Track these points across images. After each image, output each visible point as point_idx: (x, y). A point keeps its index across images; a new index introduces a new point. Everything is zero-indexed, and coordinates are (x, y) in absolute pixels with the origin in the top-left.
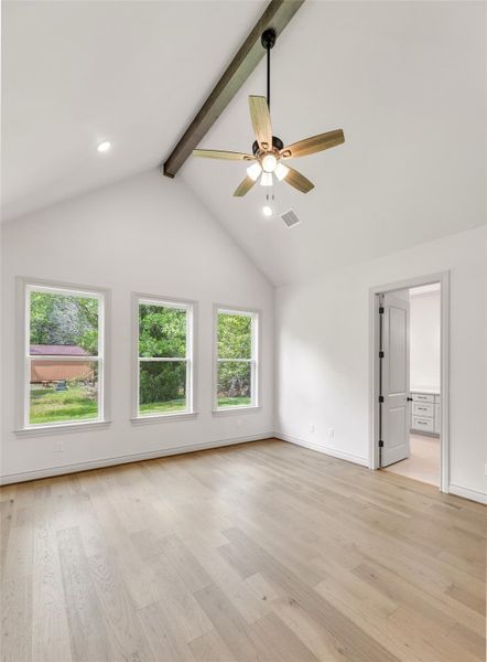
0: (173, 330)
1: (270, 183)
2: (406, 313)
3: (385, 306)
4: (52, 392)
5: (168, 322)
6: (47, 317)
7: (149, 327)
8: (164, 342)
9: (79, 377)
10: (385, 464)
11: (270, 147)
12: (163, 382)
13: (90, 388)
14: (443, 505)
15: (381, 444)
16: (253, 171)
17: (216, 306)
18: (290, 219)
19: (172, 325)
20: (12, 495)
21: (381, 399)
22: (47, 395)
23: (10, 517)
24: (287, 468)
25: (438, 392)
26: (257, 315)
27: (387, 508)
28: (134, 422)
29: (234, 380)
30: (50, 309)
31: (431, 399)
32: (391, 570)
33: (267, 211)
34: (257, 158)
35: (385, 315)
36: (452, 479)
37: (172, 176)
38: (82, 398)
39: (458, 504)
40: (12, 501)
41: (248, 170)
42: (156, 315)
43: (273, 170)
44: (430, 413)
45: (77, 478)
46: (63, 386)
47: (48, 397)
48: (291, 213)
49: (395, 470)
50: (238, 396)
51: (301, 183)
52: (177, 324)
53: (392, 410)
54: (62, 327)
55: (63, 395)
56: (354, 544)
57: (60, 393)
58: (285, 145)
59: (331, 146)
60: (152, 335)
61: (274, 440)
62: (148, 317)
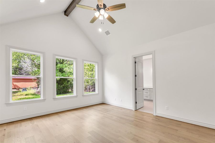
0: (67, 70)
1: (102, 19)
2: (142, 63)
3: (136, 61)
4: (20, 92)
5: (66, 67)
6: (18, 65)
7: (58, 69)
8: (64, 74)
9: (32, 86)
10: (137, 109)
11: (102, 7)
12: (64, 87)
13: (36, 90)
14: (155, 119)
15: (136, 103)
16: (97, 14)
17: (83, 60)
18: (107, 33)
19: (67, 68)
20: (5, 127)
21: (136, 89)
22: (18, 93)
23: (4, 135)
24: (108, 112)
25: (152, 88)
26: (97, 64)
27: (139, 121)
28: (55, 99)
29: (88, 87)
30: (19, 62)
31: (149, 90)
32: (142, 138)
33: (100, 30)
34: (98, 10)
35: (136, 64)
36: (157, 111)
37: (67, 16)
38: (33, 94)
39: (159, 118)
40: (5, 130)
41: (95, 14)
42: (61, 65)
43: (103, 15)
44: (149, 94)
45: (32, 119)
46: (25, 89)
47: (19, 93)
48: (108, 31)
49: (140, 110)
50: (90, 92)
51: (112, 20)
52: (69, 68)
53: (139, 92)
54: (24, 69)
55: (25, 93)
56: (131, 132)
57: (24, 92)
58: (107, 7)
59: (122, 8)
60: (60, 71)
61: (103, 104)
62: (58, 65)
